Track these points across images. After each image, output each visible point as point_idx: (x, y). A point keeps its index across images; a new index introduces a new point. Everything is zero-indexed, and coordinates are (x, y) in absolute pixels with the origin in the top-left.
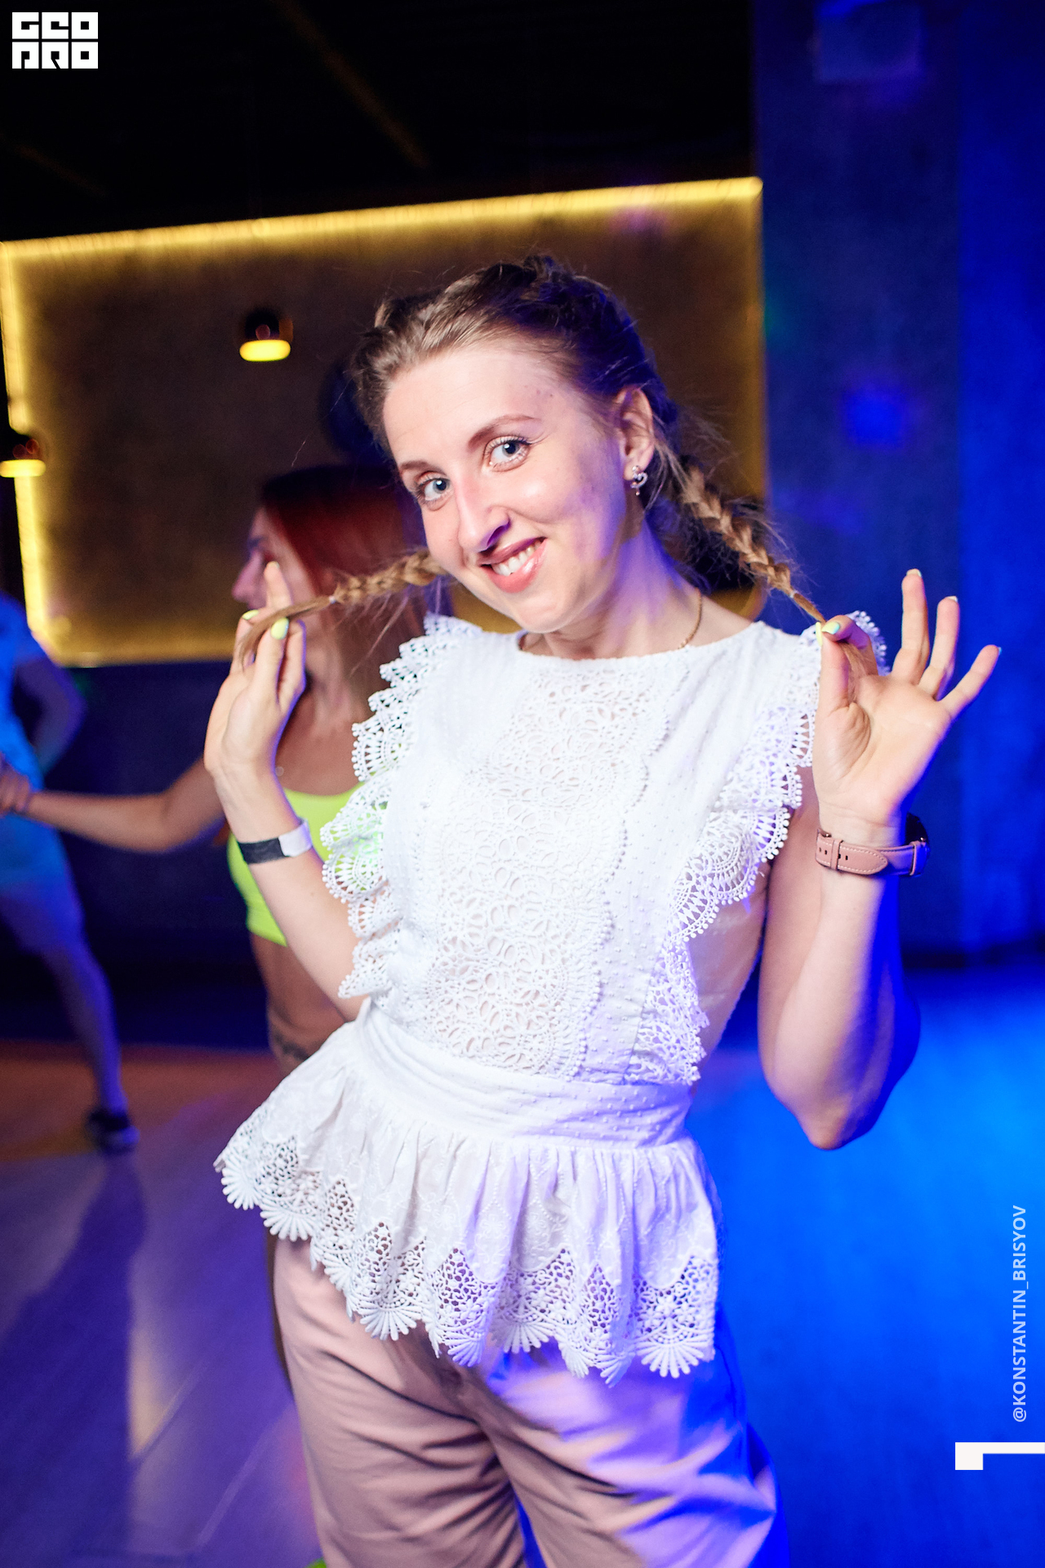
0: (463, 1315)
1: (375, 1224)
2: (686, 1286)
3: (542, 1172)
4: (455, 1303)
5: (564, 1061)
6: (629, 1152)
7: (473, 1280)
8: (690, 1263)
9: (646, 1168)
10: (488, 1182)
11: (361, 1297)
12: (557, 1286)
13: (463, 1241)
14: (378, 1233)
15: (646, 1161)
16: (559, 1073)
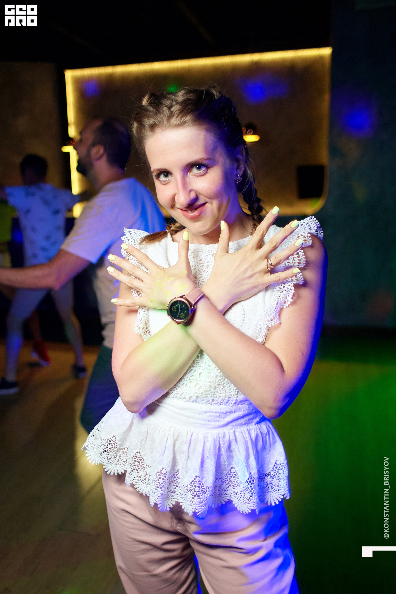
0: (202, 500)
1: (160, 468)
2: (275, 472)
3: (224, 441)
4: (198, 496)
5: (230, 399)
6: (252, 427)
7: (204, 486)
8: (276, 463)
9: (259, 431)
10: (205, 449)
11: (157, 497)
12: (230, 481)
13: (199, 473)
14: (162, 472)
15: (259, 429)
16: (228, 404)
